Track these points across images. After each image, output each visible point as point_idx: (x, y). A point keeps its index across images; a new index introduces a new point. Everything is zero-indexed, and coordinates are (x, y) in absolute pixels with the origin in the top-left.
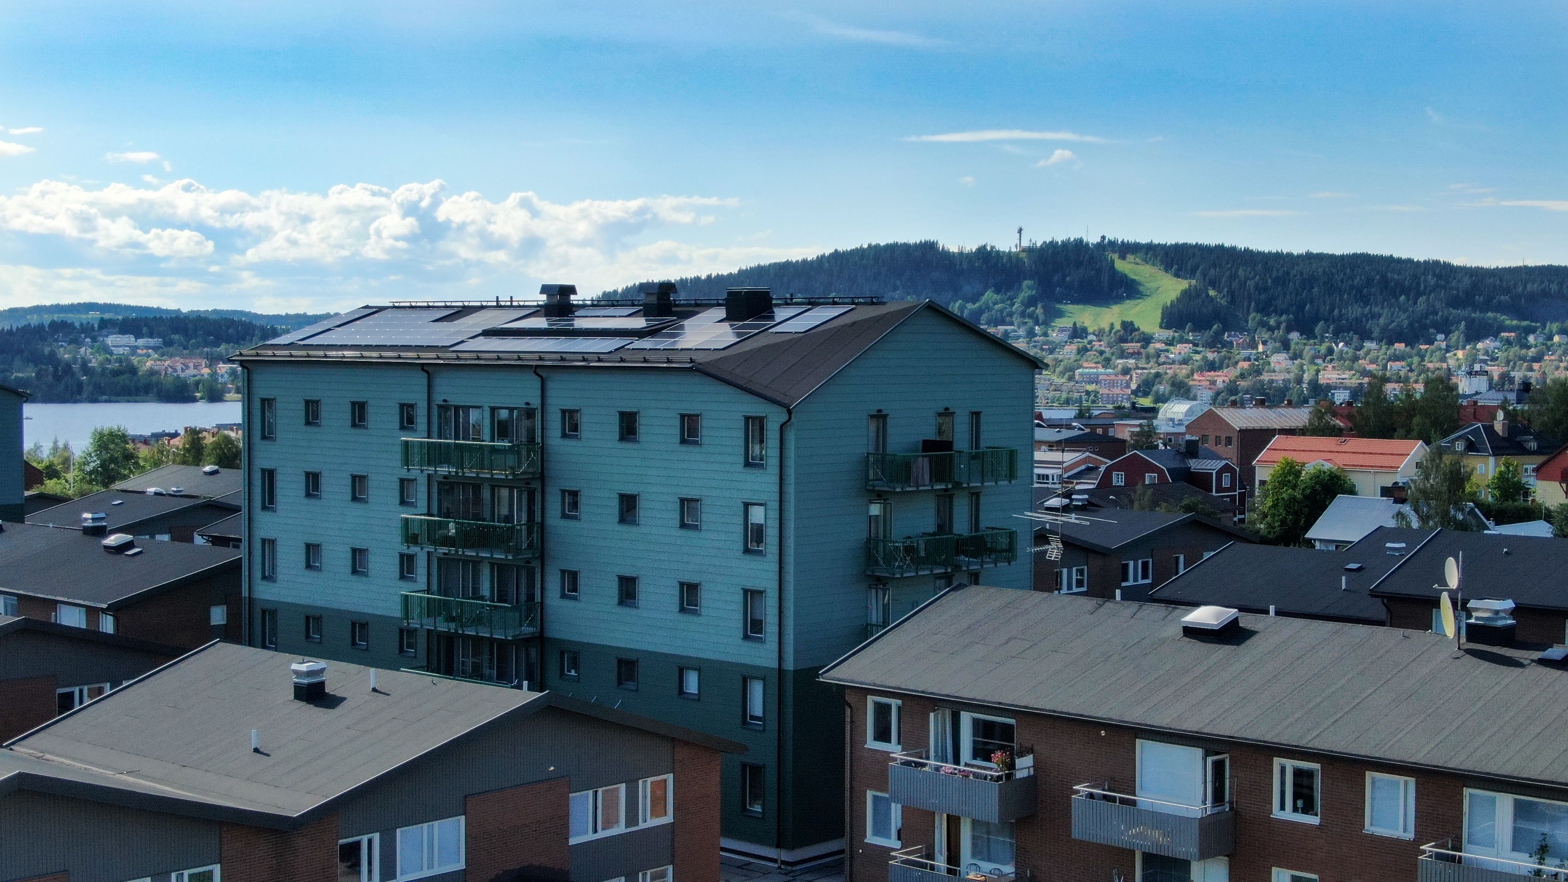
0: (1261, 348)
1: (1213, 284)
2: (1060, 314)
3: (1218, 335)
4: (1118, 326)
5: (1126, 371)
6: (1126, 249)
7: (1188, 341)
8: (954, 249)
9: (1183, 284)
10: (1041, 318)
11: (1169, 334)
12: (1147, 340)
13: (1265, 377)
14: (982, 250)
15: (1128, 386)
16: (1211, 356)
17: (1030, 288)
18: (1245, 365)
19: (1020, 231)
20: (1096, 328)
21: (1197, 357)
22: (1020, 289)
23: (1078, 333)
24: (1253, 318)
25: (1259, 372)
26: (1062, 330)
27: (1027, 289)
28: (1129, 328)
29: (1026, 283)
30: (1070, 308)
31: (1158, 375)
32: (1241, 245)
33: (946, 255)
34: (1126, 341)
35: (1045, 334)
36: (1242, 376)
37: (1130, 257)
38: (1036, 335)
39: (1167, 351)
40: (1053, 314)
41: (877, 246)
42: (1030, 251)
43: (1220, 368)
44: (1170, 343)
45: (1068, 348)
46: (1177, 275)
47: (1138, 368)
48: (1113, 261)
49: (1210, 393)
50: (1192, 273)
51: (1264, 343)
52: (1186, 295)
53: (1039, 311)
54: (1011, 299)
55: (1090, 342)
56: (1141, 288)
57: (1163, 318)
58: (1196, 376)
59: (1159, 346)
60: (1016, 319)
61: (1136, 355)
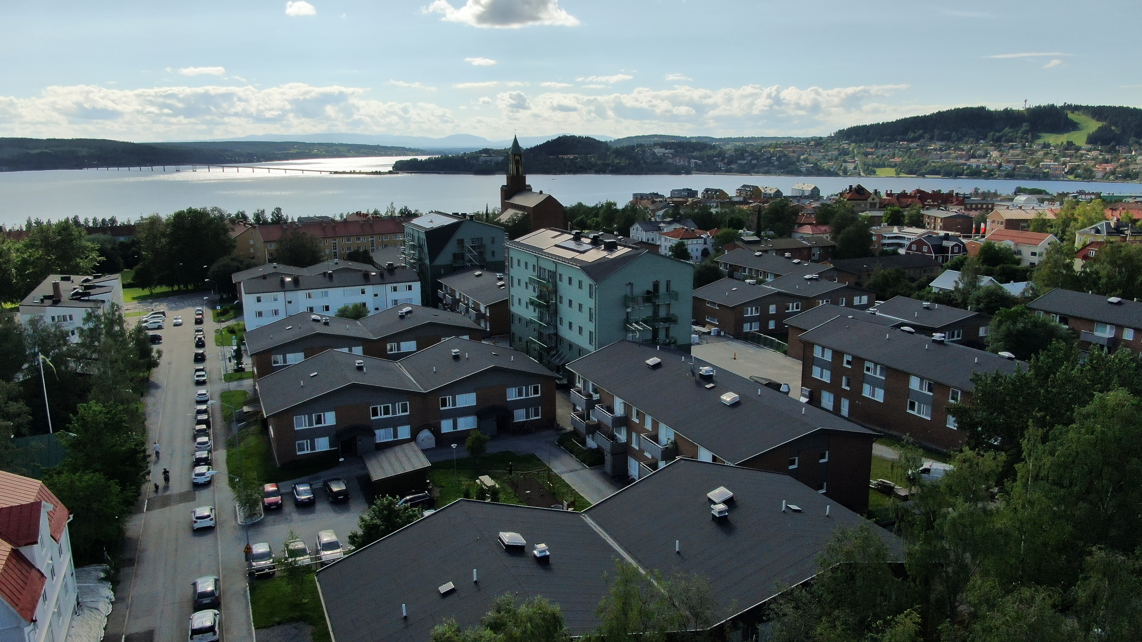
0: (1133, 153)
1: (1115, 124)
2: (1039, 138)
3: (1113, 147)
4: (1065, 143)
5: (1065, 163)
6: (1077, 108)
7: (1098, 150)
8: (992, 109)
9: (1100, 124)
10: (1030, 139)
11: (1090, 146)
12: (1078, 149)
13: (1131, 167)
14: (1006, 110)
15: (1064, 170)
16: (1108, 156)
17: (1026, 126)
18: (1123, 161)
19: (1026, 101)
20: (1054, 144)
21: (1101, 157)
22: (1022, 127)
23: (1046, 146)
24: (1132, 140)
25: (1128, 165)
26: (1039, 145)
27: (1025, 126)
28: (1070, 144)
29: (1024, 124)
30: (1044, 134)
31: (1078, 165)
32: (1132, 107)
33: (990, 112)
34: (1068, 150)
35: (1031, 147)
36: (1121, 166)
37: (1076, 112)
38: (1026, 147)
39: (1087, 154)
40: (1035, 137)
41: (959, 109)
42: (1028, 110)
43: (1111, 162)
44: (1090, 150)
45: (1039, 153)
46: (1098, 120)
47: (1070, 162)
48: (1067, 114)
49: (1102, 174)
50: (1105, 119)
51: (1136, 151)
52: (1100, 129)
53: (1029, 136)
54: (1017, 131)
55: (1051, 150)
56: (1079, 126)
57: (1087, 139)
58: (1097, 166)
59: (1083, 152)
60: (1018, 140)
61: (1071, 156)
